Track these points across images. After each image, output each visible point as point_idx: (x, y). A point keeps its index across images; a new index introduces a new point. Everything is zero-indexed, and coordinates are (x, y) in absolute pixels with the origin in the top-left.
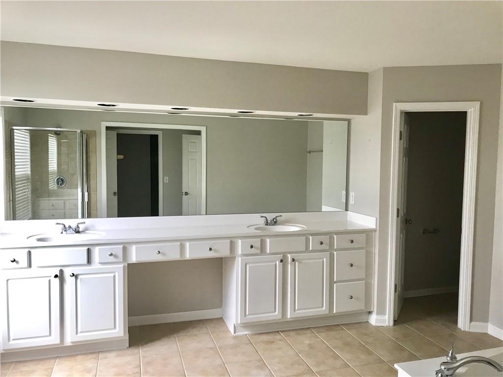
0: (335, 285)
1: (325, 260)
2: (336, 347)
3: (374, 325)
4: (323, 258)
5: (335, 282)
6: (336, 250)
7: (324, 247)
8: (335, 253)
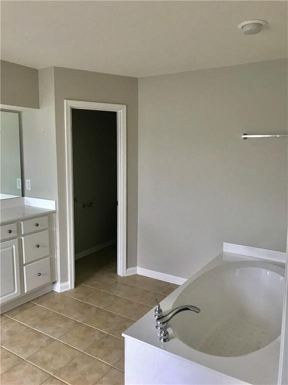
0: (24, 267)
1: (14, 246)
2: (34, 326)
3: (59, 292)
4: (12, 246)
5: (24, 265)
6: (23, 236)
7: (12, 235)
8: (22, 238)
